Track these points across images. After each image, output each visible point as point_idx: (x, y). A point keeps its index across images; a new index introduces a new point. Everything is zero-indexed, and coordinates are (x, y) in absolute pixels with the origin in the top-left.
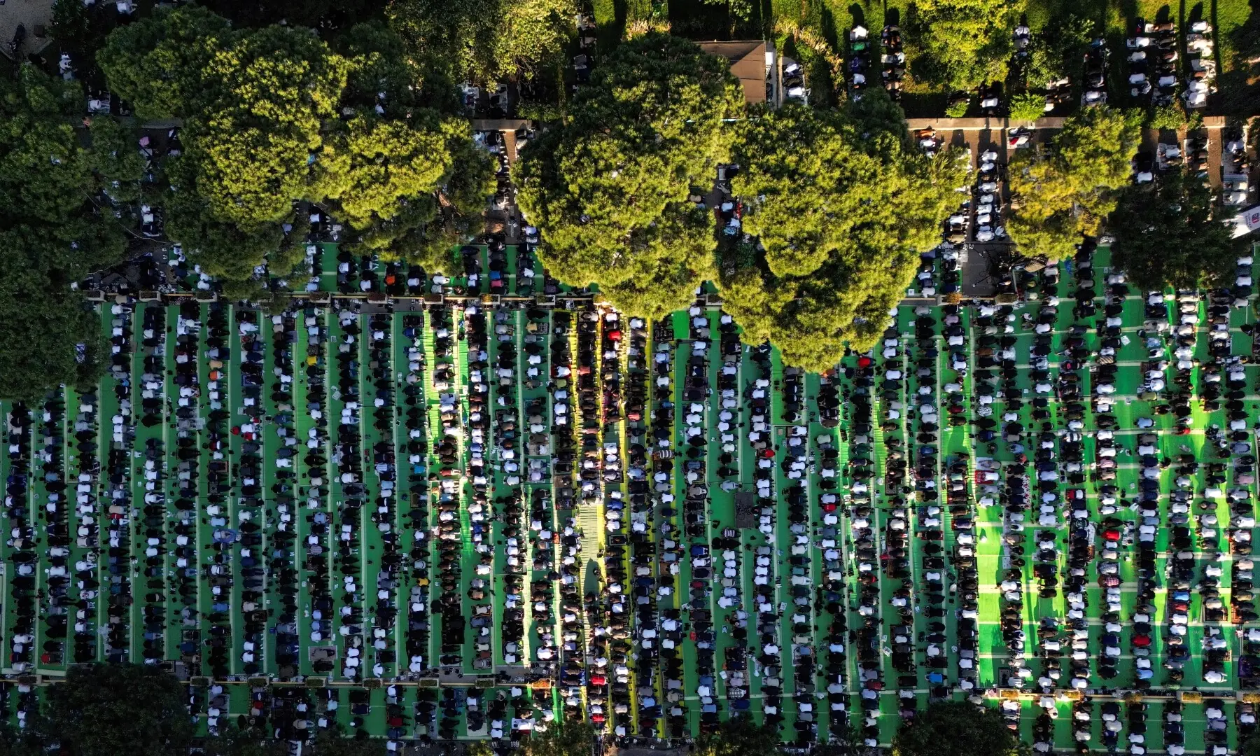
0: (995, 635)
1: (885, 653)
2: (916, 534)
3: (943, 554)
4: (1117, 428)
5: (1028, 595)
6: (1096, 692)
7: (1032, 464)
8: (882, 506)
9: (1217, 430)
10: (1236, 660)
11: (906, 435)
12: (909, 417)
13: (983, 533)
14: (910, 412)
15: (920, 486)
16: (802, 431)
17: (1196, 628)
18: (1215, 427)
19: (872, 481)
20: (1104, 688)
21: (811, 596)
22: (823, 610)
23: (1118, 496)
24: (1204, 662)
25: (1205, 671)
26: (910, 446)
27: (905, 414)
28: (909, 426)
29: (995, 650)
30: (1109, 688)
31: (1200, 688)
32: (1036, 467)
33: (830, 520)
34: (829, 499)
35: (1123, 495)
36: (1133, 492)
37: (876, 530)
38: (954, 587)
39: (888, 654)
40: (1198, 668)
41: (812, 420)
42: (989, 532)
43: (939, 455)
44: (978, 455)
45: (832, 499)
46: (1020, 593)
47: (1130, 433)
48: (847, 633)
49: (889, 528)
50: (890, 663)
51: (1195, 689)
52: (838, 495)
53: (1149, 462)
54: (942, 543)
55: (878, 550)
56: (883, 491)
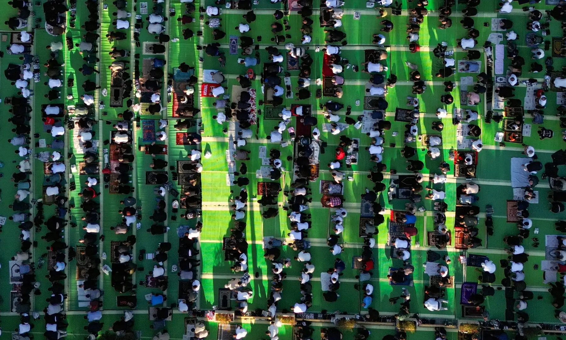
0: (217, 255)
1: (106, 272)
2: (140, 147)
3: (167, 169)
4: (345, 44)
5: (252, 213)
6: (316, 317)
7: (258, 78)
8: (106, 118)
9: (445, 48)
10: (459, 286)
11: (133, 45)
12: (137, 26)
13: (208, 149)
14: (139, 21)
15: (146, 98)
16: (25, 38)
17: (419, 252)
18: (444, 44)
19: (97, 92)
20: (324, 312)
21: (31, 211)
22: (43, 226)
23: (343, 113)
24: (426, 288)
25: (426, 299)
26: (137, 56)
27: (133, 23)
28: (136, 35)
29: (216, 271)
30: (329, 313)
31: (422, 315)
32: (262, 81)
33: (57, 131)
34: (52, 111)
35: (348, 113)
36: (359, 110)
37: (99, 144)
38: (176, 204)
39: (107, 273)
40: (419, 294)
41: (37, 27)
42: (213, 147)
43: (166, 66)
44: (205, 67)
45: (55, 111)
46: (245, 211)
47: (358, 48)
48: (67, 251)
49: (113, 141)
50: (109, 282)
51: (415, 316)
52: (62, 106)
53: (377, 79)
54: (166, 158)
55: (101, 163)
56: (108, 103)
